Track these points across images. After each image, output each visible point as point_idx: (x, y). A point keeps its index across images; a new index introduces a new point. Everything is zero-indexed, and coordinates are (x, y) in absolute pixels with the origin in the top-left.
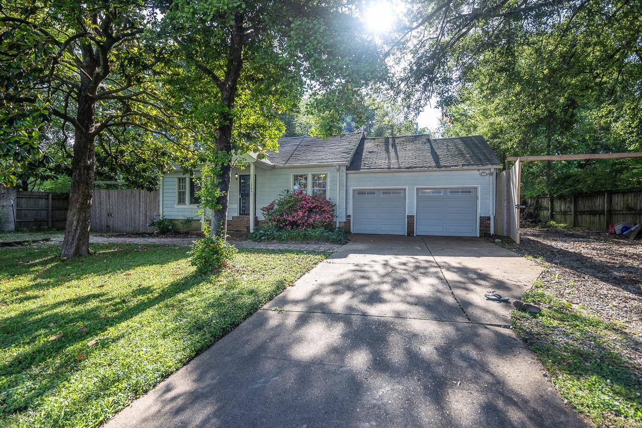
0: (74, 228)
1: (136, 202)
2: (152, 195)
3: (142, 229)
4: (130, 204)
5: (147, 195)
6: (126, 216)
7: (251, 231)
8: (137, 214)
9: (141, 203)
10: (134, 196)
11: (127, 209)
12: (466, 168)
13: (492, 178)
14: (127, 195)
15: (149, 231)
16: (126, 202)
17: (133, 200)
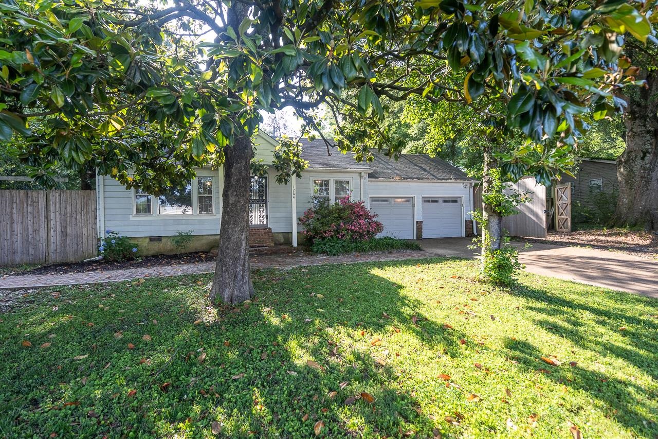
0: (242, 252)
1: (38, 212)
2: (79, 201)
3: (54, 258)
4: (23, 216)
5: (66, 201)
6: (11, 237)
7: (295, 244)
8: (42, 233)
9: (52, 216)
10: (33, 202)
11: (15, 226)
12: (459, 181)
13: (472, 190)
14: (13, 200)
15: (71, 259)
16: (11, 212)
17: (30, 209)
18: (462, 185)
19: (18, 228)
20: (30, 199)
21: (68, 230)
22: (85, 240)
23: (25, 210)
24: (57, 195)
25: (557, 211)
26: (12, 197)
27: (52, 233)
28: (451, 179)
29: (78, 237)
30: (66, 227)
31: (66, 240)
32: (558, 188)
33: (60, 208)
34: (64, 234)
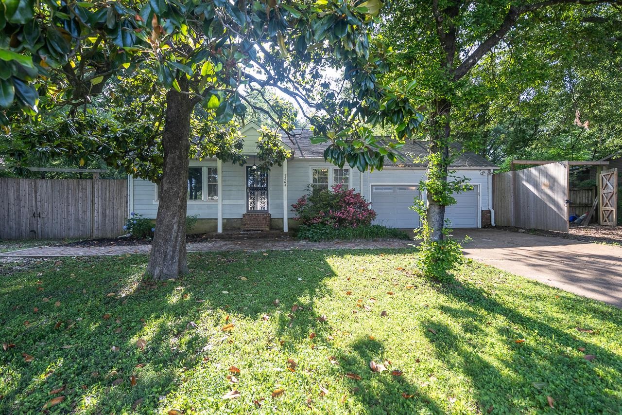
0: (174, 234)
1: (86, 197)
2: (115, 189)
3: (97, 234)
4: (76, 200)
5: (106, 189)
6: (67, 217)
7: (286, 230)
8: (89, 213)
9: (96, 199)
10: (82, 188)
11: (70, 207)
12: (472, 168)
13: (490, 177)
14: (69, 187)
15: (109, 236)
16: (67, 197)
17: (80, 194)
18: (478, 172)
19: (72, 209)
20: (81, 187)
21: (107, 212)
22: (119, 220)
23: (77, 195)
24: (100, 183)
25: (601, 201)
26: (68, 185)
27: (96, 214)
28: (465, 166)
29: (114, 217)
30: (105, 209)
31: (105, 220)
32: (603, 175)
33: (102, 193)
34: (104, 215)
